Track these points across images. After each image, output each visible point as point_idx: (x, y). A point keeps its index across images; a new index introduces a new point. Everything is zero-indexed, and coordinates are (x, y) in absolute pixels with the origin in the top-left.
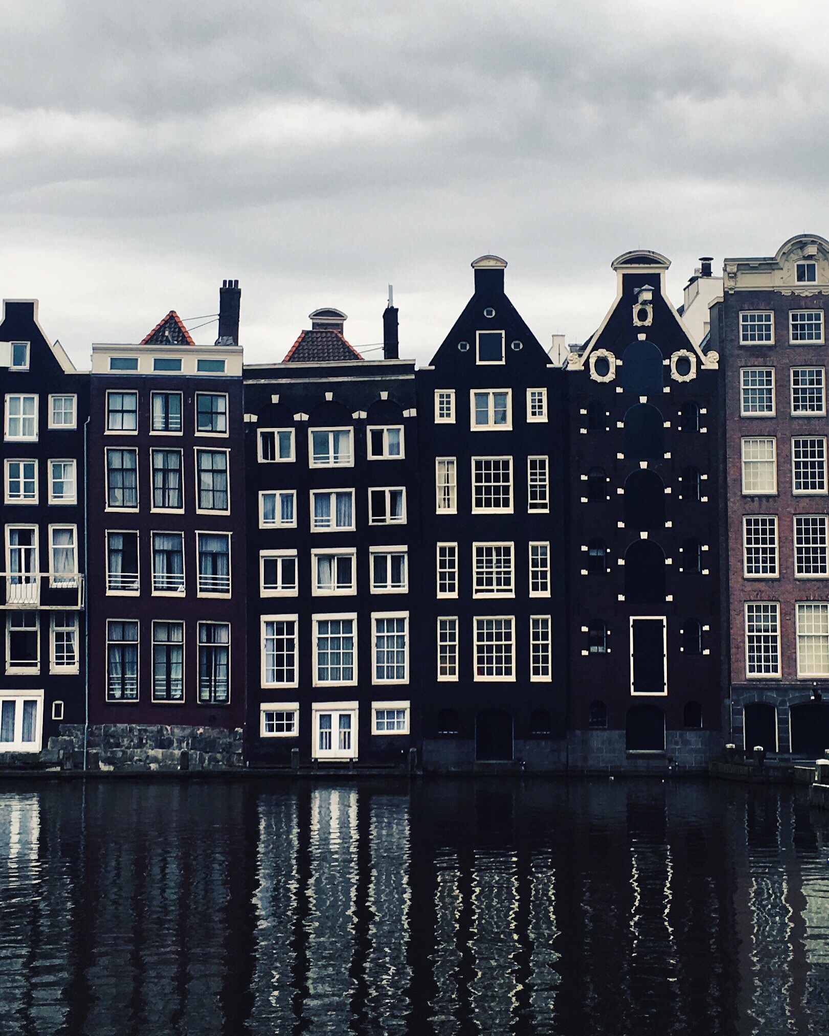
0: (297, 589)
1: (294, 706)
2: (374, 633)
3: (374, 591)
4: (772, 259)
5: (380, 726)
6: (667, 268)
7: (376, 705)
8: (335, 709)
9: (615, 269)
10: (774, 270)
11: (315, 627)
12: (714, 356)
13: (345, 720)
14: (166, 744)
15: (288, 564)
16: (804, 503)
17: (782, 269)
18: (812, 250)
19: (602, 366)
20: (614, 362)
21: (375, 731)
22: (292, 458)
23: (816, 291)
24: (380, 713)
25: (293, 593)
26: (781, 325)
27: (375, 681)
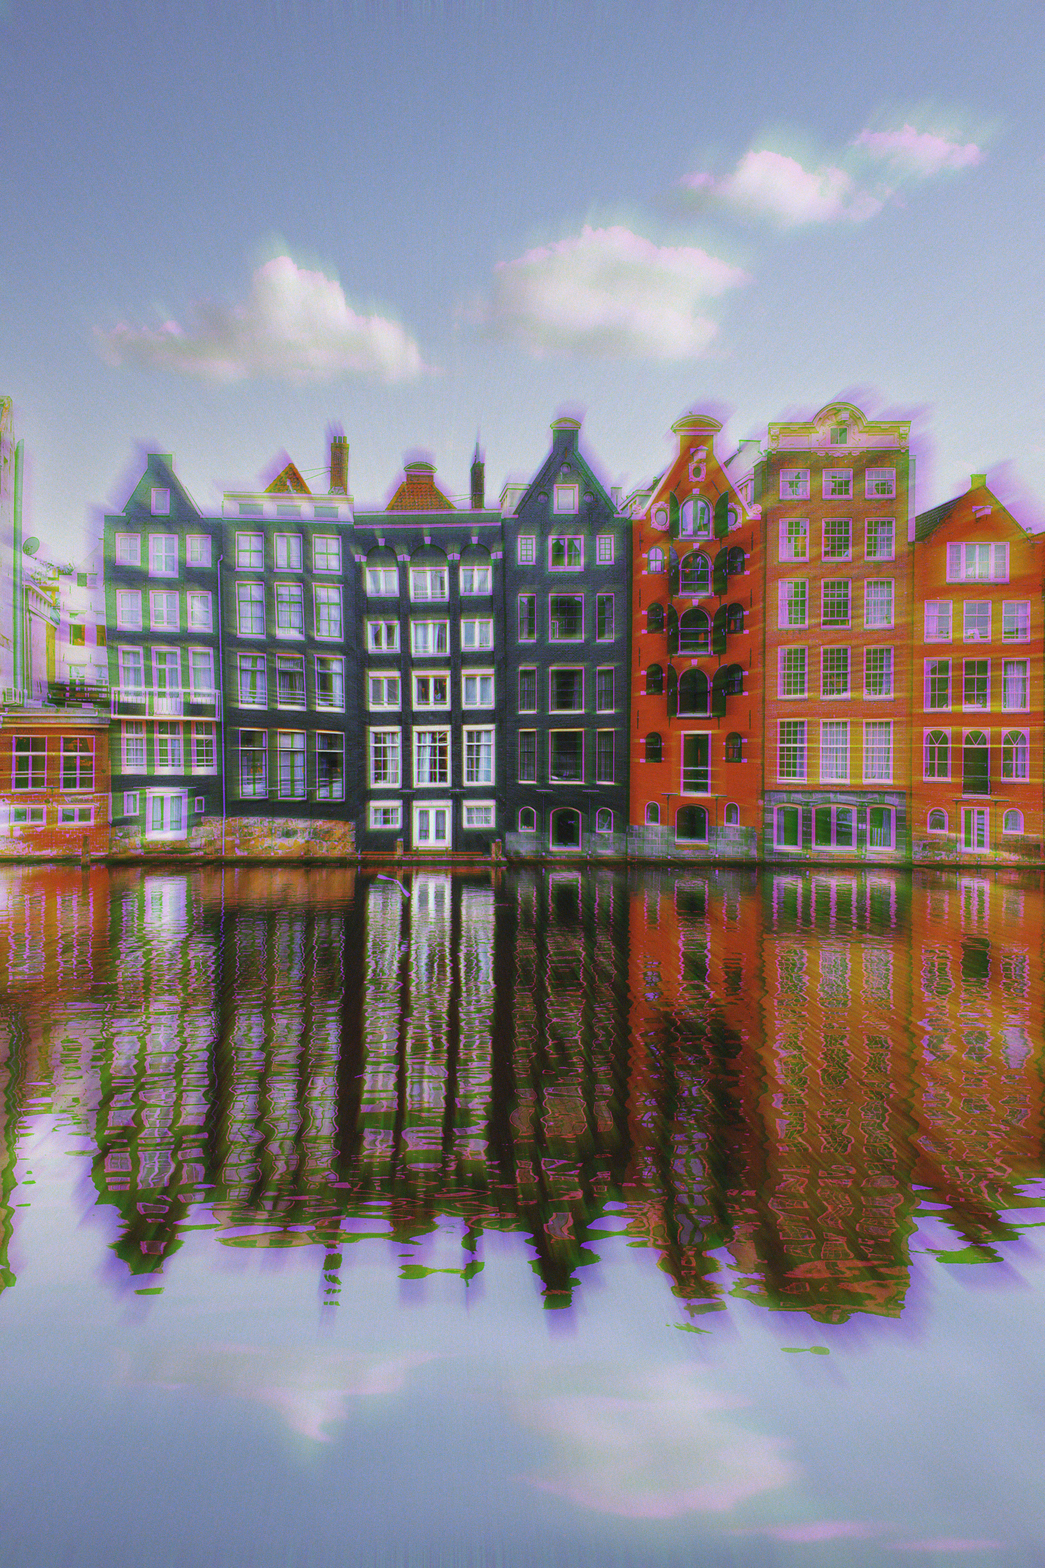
0: (400, 705)
1: (397, 804)
2: (465, 743)
3: (465, 707)
4: (810, 423)
5: (470, 820)
6: (719, 431)
7: (467, 803)
8: (432, 806)
9: (675, 431)
11: (415, 737)
13: (440, 814)
14: (292, 833)
15: (392, 683)
21: (465, 825)
22: (394, 593)
23: (847, 452)
24: (470, 810)
25: (396, 708)
27: (466, 783)
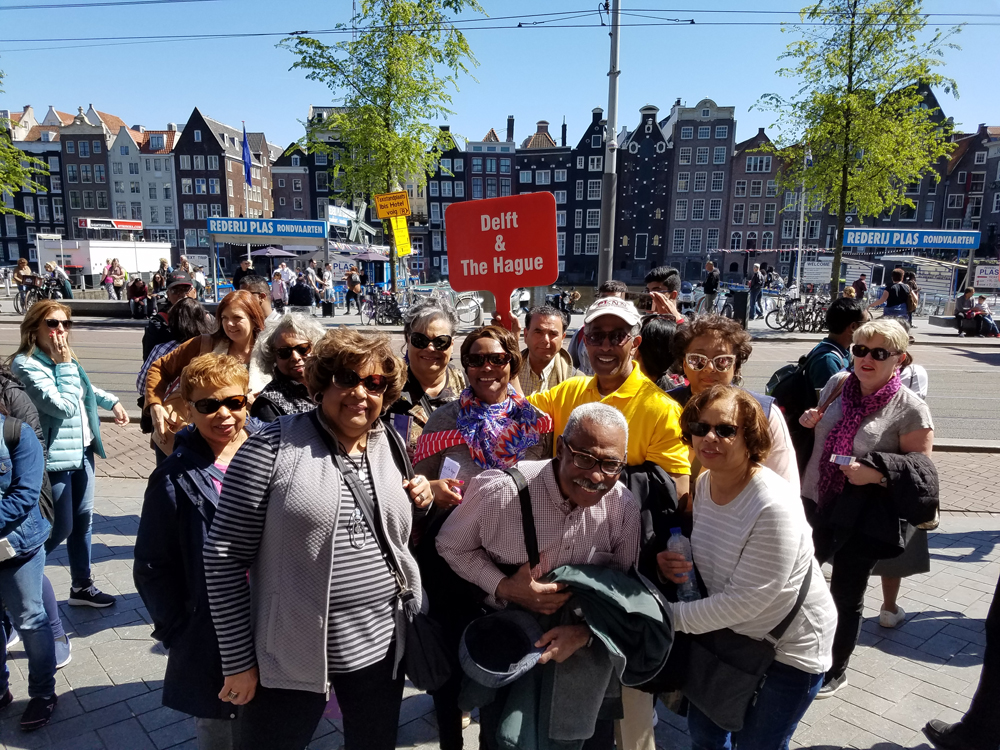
4: (695, 108)
10: (695, 112)
12: (672, 143)
16: (697, 195)
17: (697, 112)
18: (708, 105)
19: (634, 147)
20: (638, 146)
22: (530, 181)
26: (696, 131)
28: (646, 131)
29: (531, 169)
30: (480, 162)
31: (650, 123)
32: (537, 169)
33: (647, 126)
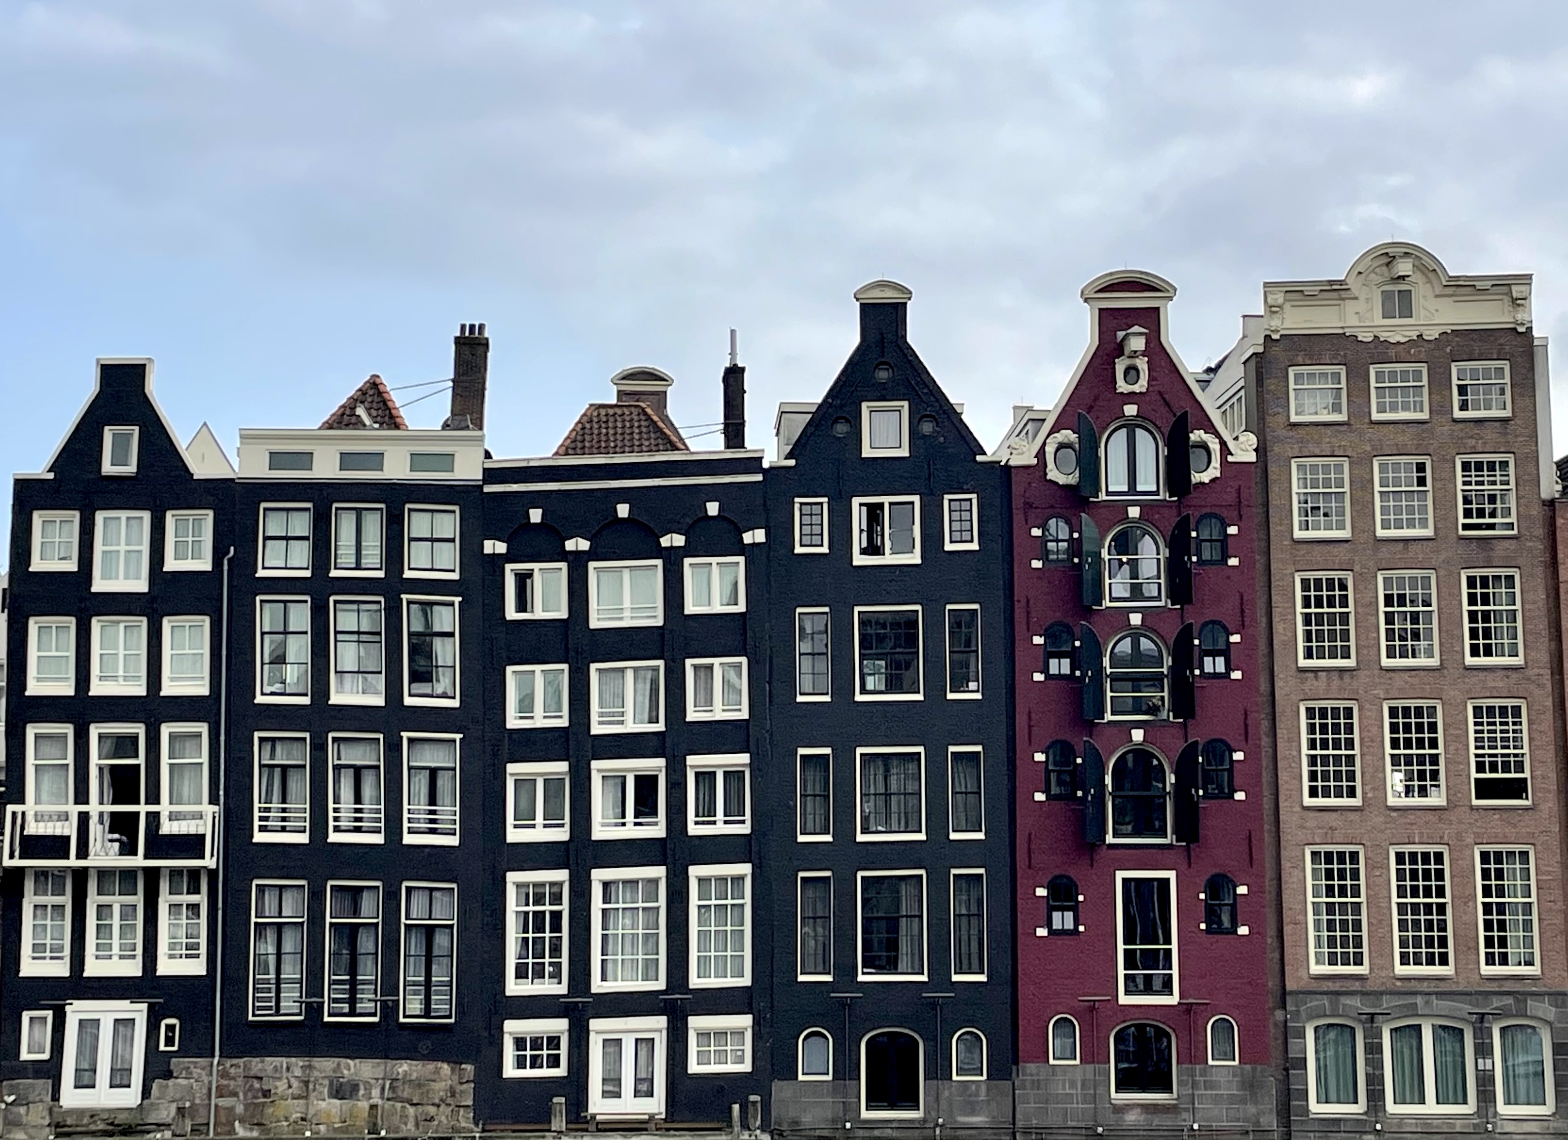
0: (567, 827)
1: (559, 1026)
2: (694, 900)
3: (693, 830)
4: (1341, 282)
5: (702, 1056)
6: (1170, 298)
7: (696, 1023)
8: (628, 1028)
9: (1086, 300)
10: (1343, 299)
11: (597, 891)
12: (1249, 440)
13: (645, 1044)
14: (347, 1089)
15: (552, 784)
16: (1399, 680)
17: (1356, 298)
18: (1404, 267)
21: (694, 1067)
22: (563, 614)
23: (1414, 335)
24: (704, 1035)
25: (562, 835)
26: (1358, 388)
27: (695, 982)
28: (1122, 387)
29: (563, 555)
30: (301, 524)
31: (1137, 344)
32: (593, 554)
33: (1120, 366)
